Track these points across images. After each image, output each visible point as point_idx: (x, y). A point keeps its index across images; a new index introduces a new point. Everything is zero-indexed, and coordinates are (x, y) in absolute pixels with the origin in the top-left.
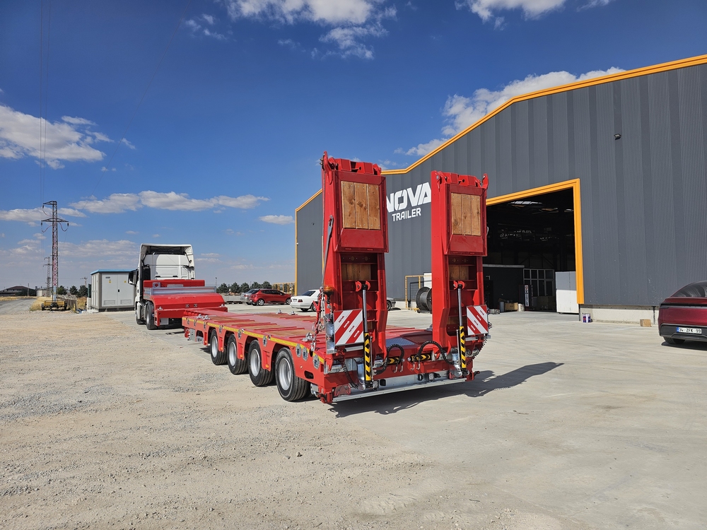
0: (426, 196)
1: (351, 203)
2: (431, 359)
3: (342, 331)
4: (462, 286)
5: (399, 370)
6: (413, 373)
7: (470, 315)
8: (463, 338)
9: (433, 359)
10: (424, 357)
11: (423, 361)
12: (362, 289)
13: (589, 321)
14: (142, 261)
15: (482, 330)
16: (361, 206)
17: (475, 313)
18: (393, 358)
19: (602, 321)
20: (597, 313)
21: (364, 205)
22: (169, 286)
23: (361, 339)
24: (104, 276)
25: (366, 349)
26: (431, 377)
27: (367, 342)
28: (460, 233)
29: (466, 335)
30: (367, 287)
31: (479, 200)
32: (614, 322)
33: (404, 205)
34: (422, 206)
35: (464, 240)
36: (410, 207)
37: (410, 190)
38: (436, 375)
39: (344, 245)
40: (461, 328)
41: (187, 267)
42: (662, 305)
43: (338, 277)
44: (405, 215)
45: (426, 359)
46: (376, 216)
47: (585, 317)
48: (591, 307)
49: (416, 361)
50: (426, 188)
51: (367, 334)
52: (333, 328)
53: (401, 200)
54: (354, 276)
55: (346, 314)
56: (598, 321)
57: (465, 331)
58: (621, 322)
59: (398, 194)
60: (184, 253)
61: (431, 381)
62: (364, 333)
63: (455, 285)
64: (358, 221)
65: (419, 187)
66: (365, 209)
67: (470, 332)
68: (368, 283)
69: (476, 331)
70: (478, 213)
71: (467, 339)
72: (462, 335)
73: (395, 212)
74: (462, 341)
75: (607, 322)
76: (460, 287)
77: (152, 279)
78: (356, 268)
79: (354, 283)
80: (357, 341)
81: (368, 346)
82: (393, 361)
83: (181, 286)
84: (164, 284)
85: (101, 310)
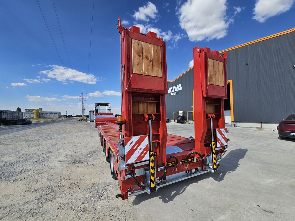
0: (180, 88)
1: (140, 56)
2: (194, 160)
3: (132, 152)
4: (213, 117)
5: (175, 170)
6: (183, 170)
7: (218, 134)
8: (214, 149)
9: (195, 161)
10: (190, 160)
11: (189, 163)
12: (149, 120)
13: (236, 127)
14: (96, 108)
15: (225, 143)
16: (148, 59)
17: (221, 133)
18: (171, 163)
19: (240, 127)
20: (239, 124)
21: (150, 59)
22: (102, 115)
23: (147, 157)
24: (91, 112)
25: (151, 163)
26: (194, 171)
27: (152, 158)
28: (213, 83)
29: (216, 147)
30: (152, 118)
31: (223, 65)
32: (245, 127)
33: (173, 91)
34: (179, 91)
35: (215, 88)
36: (175, 92)
37: (175, 86)
38: (196, 169)
39: (133, 86)
40: (213, 143)
41: (109, 109)
42: (281, 123)
43: (129, 111)
44: (173, 94)
45: (191, 161)
46: (159, 68)
47: (234, 126)
48: (236, 122)
49: (185, 163)
50: (180, 86)
51: (152, 153)
52: (125, 150)
53: (172, 90)
54: (144, 111)
55: (135, 139)
56: (239, 127)
57: (215, 144)
58: (248, 127)
59: (171, 88)
60: (108, 105)
61: (194, 173)
62: (150, 151)
63: (210, 116)
64: (145, 70)
65: (178, 85)
66: (151, 61)
67: (219, 145)
68: (153, 116)
69: (222, 144)
70: (222, 72)
71: (216, 149)
72: (214, 147)
73: (170, 93)
74: (214, 151)
75: (242, 127)
76: (212, 117)
77: (99, 113)
78: (145, 105)
79: (143, 115)
80: (144, 159)
81: (152, 161)
82: (170, 164)
83: (106, 115)
84: (101, 114)
85: (91, 121)
